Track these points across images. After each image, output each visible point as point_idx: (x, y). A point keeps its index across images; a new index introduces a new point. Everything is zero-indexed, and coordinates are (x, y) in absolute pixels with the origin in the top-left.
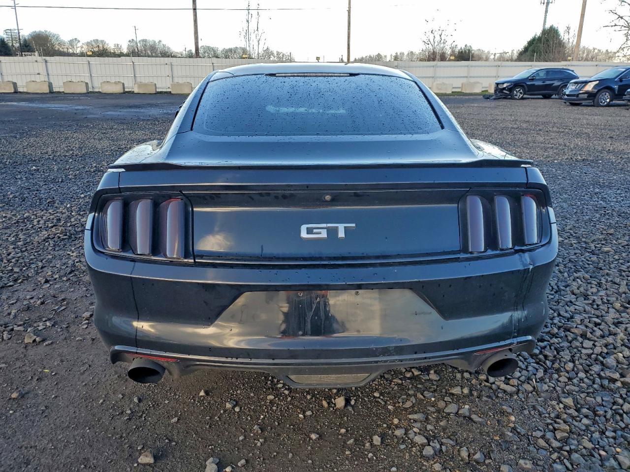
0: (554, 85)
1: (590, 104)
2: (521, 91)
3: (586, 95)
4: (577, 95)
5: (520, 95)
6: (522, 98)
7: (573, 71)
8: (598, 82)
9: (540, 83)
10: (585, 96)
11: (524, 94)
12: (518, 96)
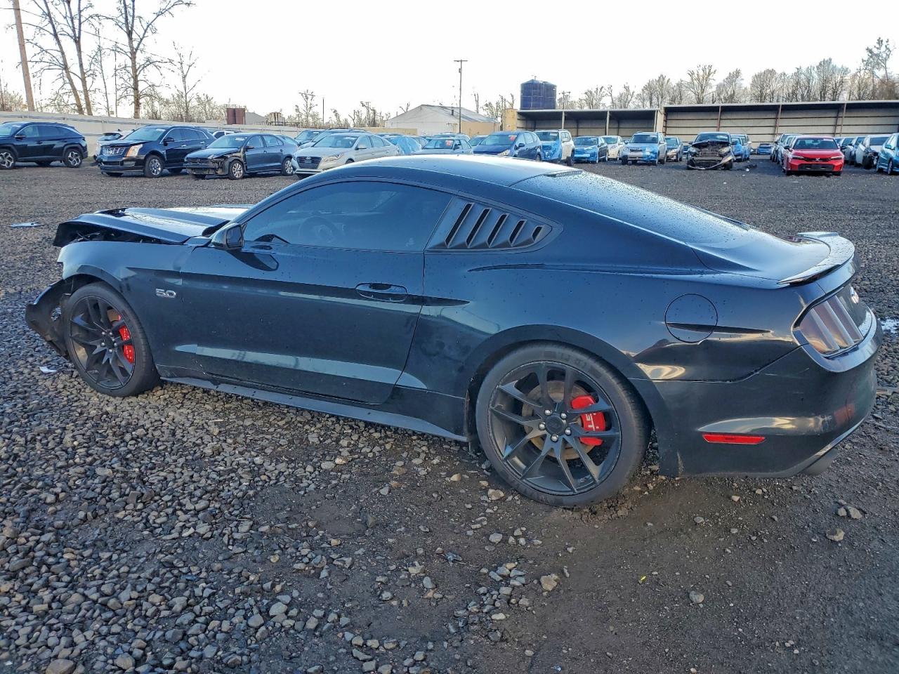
0: (55, 147)
1: (141, 174)
2: (9, 156)
3: (134, 163)
4: (122, 163)
5: (9, 163)
6: (14, 167)
7: (73, 128)
8: (141, 145)
9: (35, 144)
10: (132, 164)
11: (16, 160)
12: (7, 163)
